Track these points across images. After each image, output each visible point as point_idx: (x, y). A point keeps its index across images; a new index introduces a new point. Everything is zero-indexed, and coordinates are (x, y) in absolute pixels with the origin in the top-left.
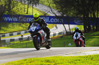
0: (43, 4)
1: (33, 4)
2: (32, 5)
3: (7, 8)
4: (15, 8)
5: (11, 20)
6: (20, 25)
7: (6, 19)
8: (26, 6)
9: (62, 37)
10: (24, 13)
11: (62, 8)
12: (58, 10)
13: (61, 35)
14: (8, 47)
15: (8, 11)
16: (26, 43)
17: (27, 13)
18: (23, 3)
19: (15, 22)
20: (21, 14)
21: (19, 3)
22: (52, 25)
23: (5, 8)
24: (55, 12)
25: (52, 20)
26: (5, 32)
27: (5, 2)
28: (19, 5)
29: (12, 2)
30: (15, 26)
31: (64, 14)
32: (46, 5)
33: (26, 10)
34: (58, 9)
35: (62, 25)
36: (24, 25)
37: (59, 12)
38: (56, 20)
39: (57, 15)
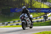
0: (49, 2)
1: (44, 2)
2: (43, 2)
3: (30, 4)
4: (34, 4)
5: (32, 11)
6: (37, 14)
8: (40, 3)
15: (30, 6)
16: (41, 24)
17: (41, 7)
18: (38, 1)
19: (34, 12)
20: (37, 7)
21: (36, 2)
23: (29, 4)
27: (29, 1)
28: (36, 3)
29: (33, 1)
30: (34, 14)
33: (40, 5)
36: (39, 14)
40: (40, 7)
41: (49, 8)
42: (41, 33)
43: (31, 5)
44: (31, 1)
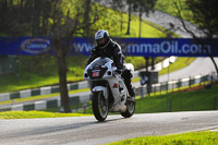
0: (163, 10)
1: (141, 10)
2: (138, 13)
3: (81, 21)
4: (101, 22)
7: (80, 47)
8: (126, 17)
9: (208, 87)
10: (122, 33)
11: (208, 19)
12: (198, 25)
13: (206, 83)
14: (85, 113)
15: (84, 28)
17: (128, 33)
18: (118, 9)
20: (113, 35)
21: (110, 11)
22: (186, 58)
23: (77, 22)
24: (193, 28)
25: (186, 49)
26: (78, 78)
27: (78, 9)
28: (108, 15)
29: (93, 8)
31: (212, 33)
32: (170, 14)
33: (126, 25)
34: (198, 21)
35: (208, 59)
37: (201, 28)
38: (194, 49)
39: (198, 35)
40: (125, 31)
41: (164, 35)
42: (129, 142)
43: (87, 26)
44: (88, 9)
